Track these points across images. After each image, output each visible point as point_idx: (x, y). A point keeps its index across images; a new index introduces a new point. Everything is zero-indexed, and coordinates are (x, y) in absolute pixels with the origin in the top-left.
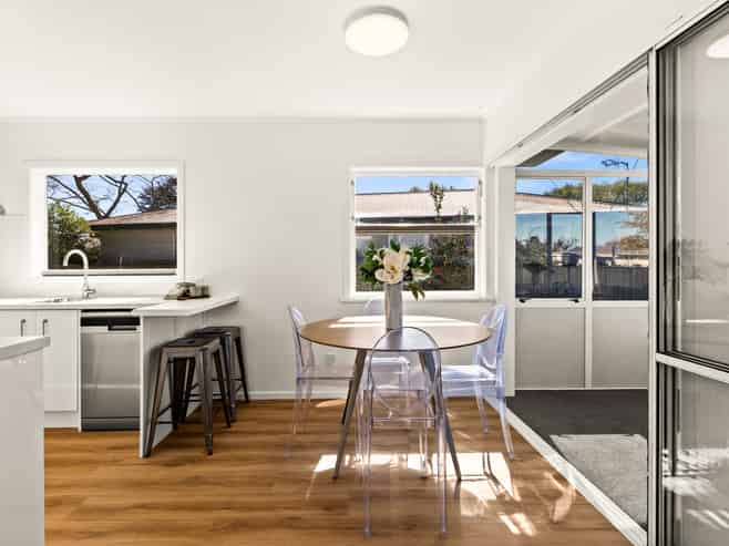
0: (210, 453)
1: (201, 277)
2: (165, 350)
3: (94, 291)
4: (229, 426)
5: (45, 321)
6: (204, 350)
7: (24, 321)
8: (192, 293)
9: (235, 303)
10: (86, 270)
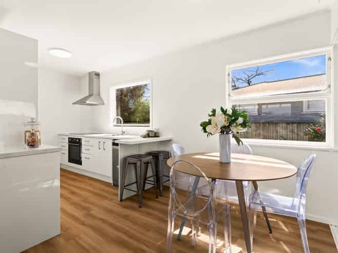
0: (140, 207)
1: (157, 127)
2: (128, 158)
3: (124, 132)
4: (157, 198)
5: (104, 143)
6: (140, 160)
7: (99, 142)
8: (150, 135)
9: (170, 140)
10: (122, 124)
